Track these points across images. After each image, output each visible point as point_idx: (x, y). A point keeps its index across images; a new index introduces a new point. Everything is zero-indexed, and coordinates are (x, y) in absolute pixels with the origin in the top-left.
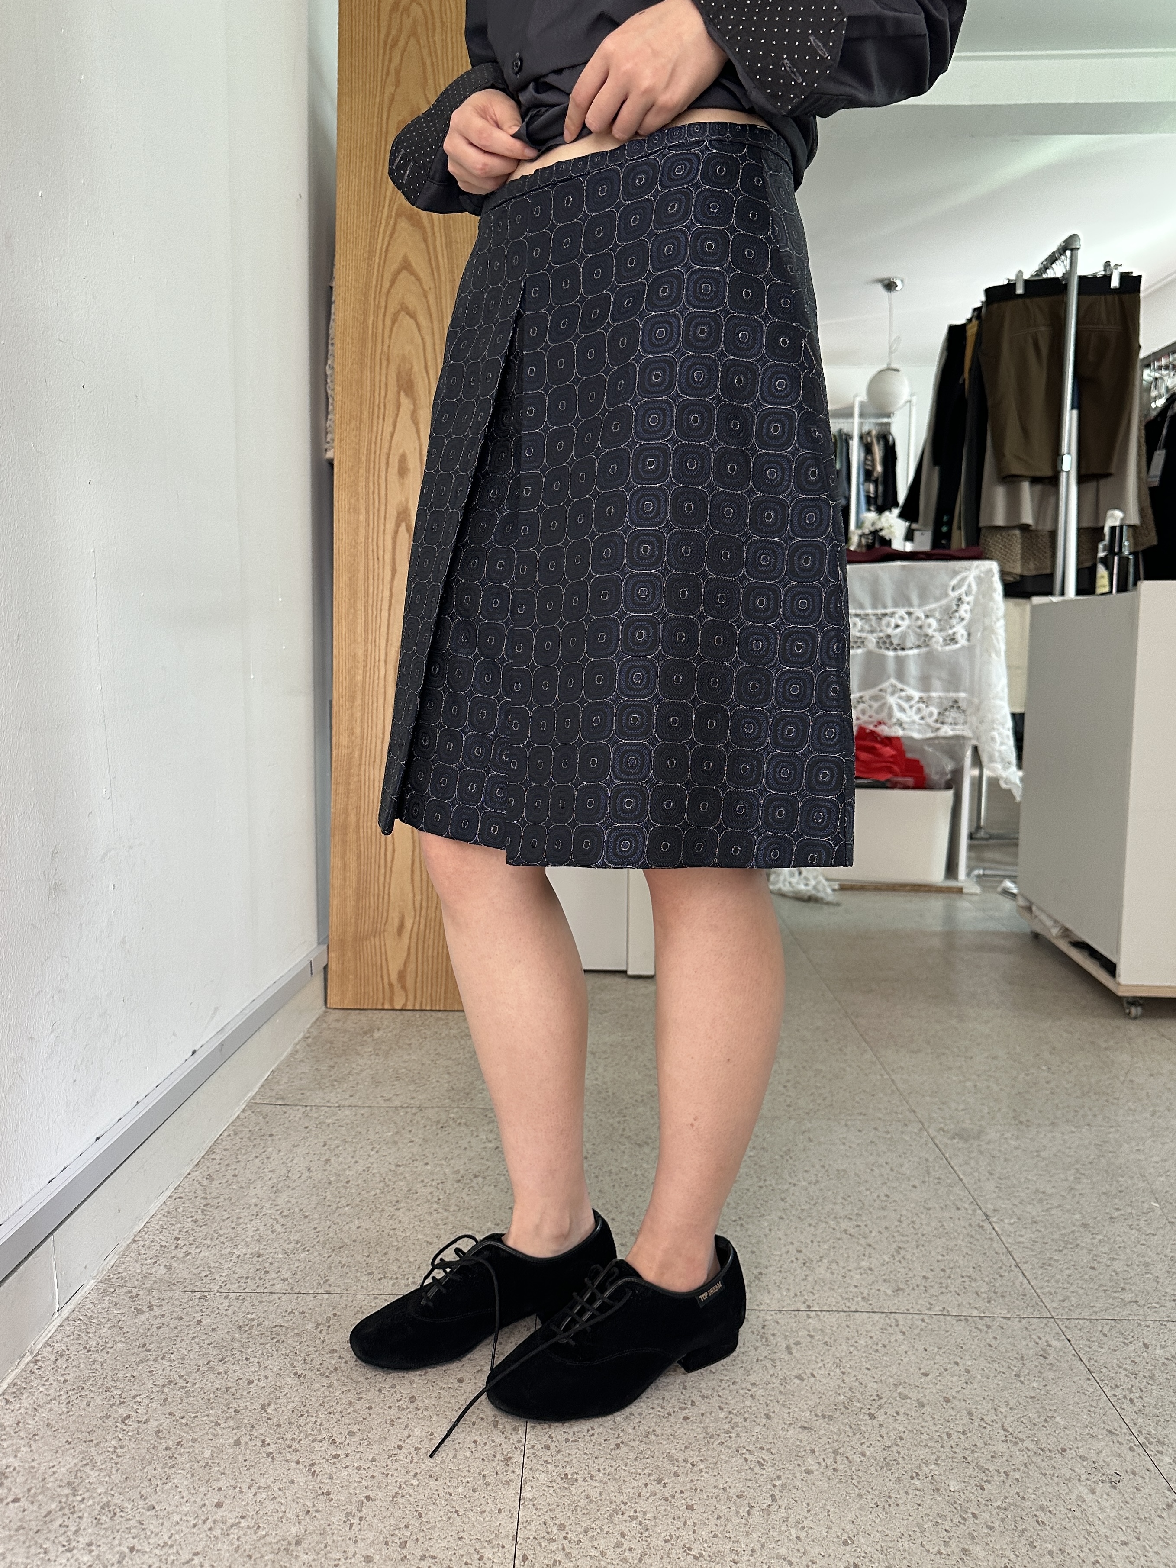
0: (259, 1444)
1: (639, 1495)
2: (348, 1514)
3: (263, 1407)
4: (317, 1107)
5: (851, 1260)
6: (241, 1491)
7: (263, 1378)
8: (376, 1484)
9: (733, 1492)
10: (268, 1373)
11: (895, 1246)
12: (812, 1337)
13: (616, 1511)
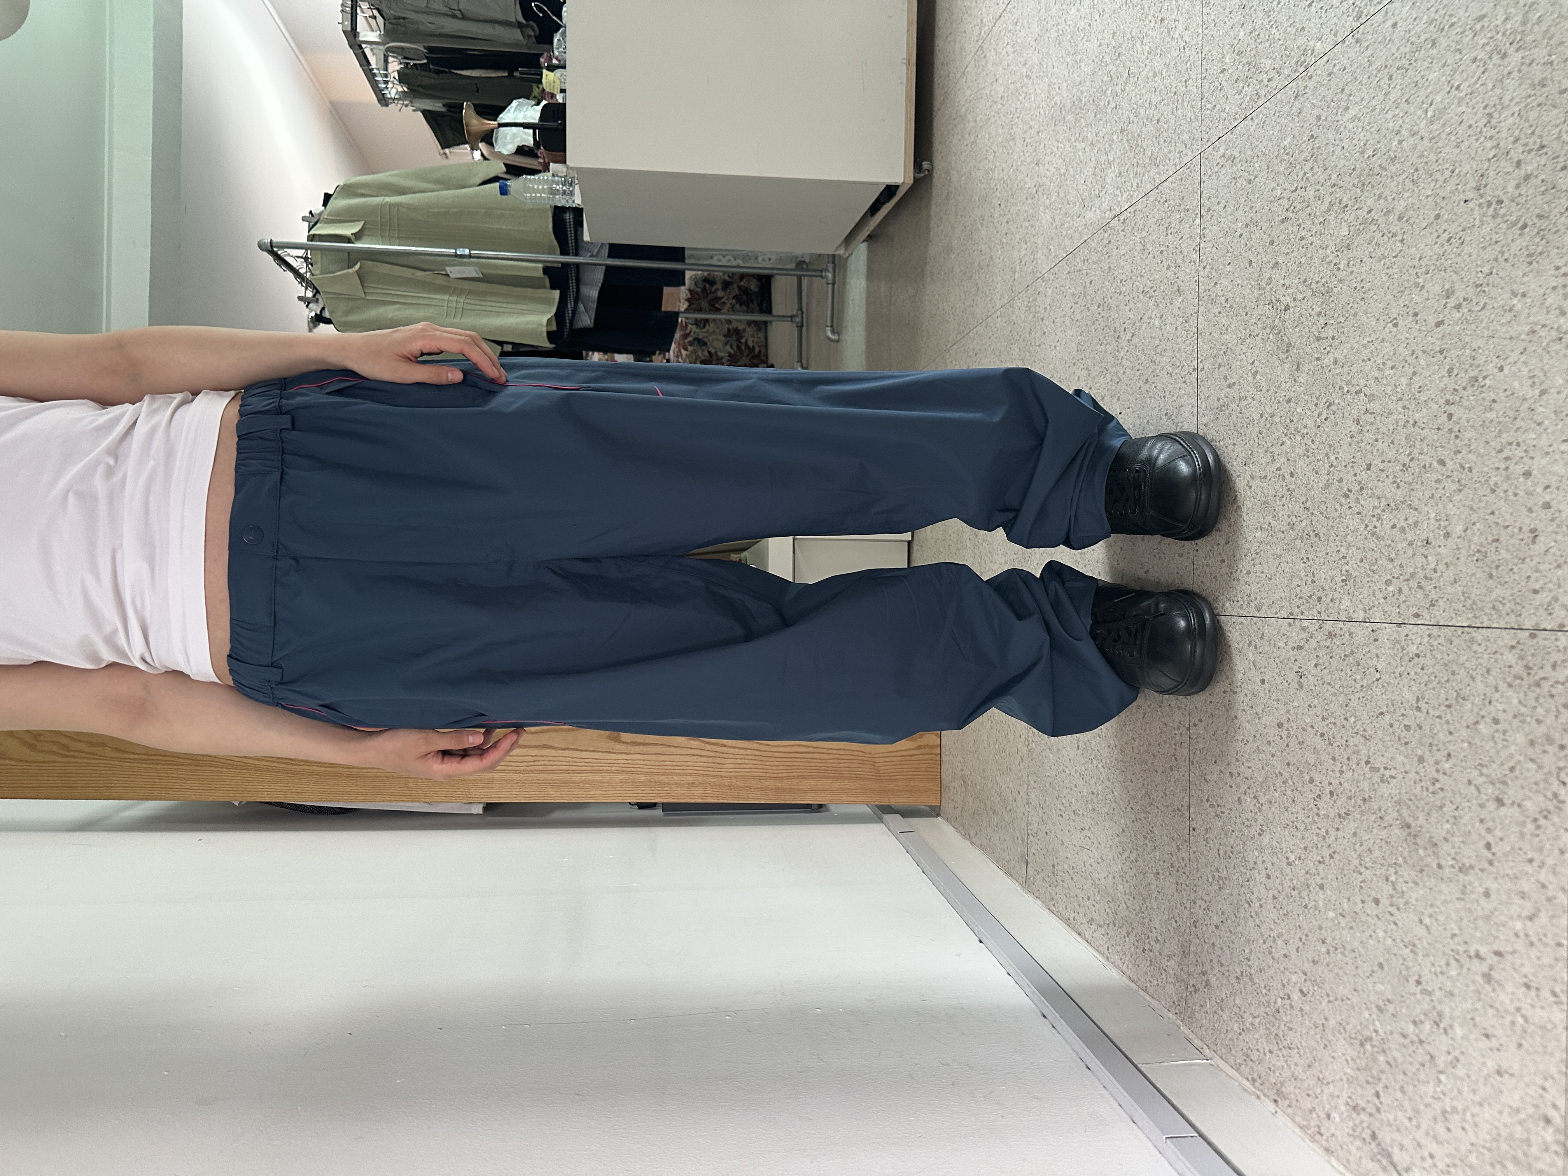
0: (1322, 866)
1: (1359, 513)
2: (1382, 781)
3: (1289, 864)
4: (1029, 824)
5: (1154, 335)
6: (1363, 881)
7: (1265, 866)
8: (1355, 756)
9: (1355, 428)
10: (1260, 860)
11: (1141, 296)
12: (1220, 366)
13: (1374, 534)
